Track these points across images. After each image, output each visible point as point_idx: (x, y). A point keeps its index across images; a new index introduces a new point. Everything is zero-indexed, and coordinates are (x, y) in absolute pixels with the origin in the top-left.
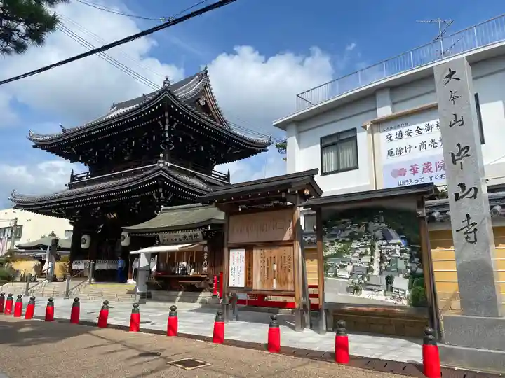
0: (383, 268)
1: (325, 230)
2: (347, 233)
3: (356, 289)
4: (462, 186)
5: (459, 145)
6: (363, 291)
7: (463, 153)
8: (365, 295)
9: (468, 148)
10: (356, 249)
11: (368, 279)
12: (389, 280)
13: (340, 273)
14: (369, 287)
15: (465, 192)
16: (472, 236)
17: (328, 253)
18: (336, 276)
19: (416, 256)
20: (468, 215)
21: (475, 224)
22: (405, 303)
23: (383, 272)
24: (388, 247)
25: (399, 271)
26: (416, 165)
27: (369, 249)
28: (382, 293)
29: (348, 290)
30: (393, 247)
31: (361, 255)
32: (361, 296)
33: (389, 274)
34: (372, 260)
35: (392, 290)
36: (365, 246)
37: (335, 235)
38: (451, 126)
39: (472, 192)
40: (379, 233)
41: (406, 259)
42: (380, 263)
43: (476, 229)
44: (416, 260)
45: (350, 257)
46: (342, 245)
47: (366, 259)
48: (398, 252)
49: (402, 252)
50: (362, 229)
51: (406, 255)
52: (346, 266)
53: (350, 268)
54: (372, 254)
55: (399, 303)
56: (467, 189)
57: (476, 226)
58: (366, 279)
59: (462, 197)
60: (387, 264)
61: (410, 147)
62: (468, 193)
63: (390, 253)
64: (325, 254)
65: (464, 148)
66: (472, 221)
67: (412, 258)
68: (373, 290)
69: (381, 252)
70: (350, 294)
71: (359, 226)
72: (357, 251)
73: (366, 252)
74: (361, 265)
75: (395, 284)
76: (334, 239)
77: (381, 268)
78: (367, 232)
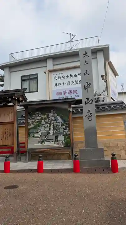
0: (54, 132)
1: (29, 116)
2: (39, 118)
3: (43, 142)
4: (88, 99)
5: (87, 83)
6: (45, 142)
7: (89, 86)
8: (46, 144)
9: (90, 84)
10: (43, 125)
11: (48, 137)
12: (57, 137)
13: (36, 135)
14: (48, 140)
16: (90, 118)
17: (31, 127)
18: (34, 137)
19: (67, 127)
20: (89, 110)
21: (91, 113)
22: (63, 146)
23: (54, 134)
24: (57, 124)
25: (60, 133)
26: (66, 91)
27: (49, 125)
28: (53, 142)
29: (39, 142)
30: (59, 124)
31: (45, 127)
32: (44, 145)
33: (56, 134)
34: (50, 129)
35: (57, 141)
36: (47, 123)
37: (34, 119)
38: (85, 75)
40: (53, 118)
41: (63, 128)
42: (53, 130)
43: (91, 116)
44: (68, 128)
45: (40, 128)
46: (37, 123)
47: (47, 129)
49: (62, 125)
50: (46, 116)
52: (39, 132)
53: (40, 133)
54: (50, 127)
55: (60, 146)
57: (92, 114)
58: (47, 137)
59: (87, 103)
60: (56, 130)
61: (64, 83)
62: (90, 101)
63: (57, 126)
64: (29, 127)
65: (89, 84)
66: (90, 113)
67: (66, 127)
68: (50, 142)
69: (53, 126)
70: (40, 144)
71: (45, 115)
72: (43, 126)
73: (47, 126)
74: (45, 132)
76: (33, 121)
77: (53, 132)
78: (48, 117)
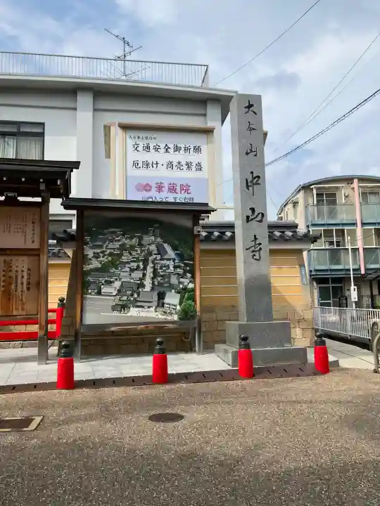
0: (156, 283)
1: (88, 239)
2: (117, 245)
3: (123, 307)
4: (253, 210)
5: (252, 173)
6: (132, 309)
7: (255, 180)
8: (134, 312)
9: (259, 177)
10: (128, 263)
11: (138, 295)
12: (161, 296)
13: (105, 290)
14: (139, 304)
15: (255, 216)
16: (257, 254)
17: (91, 267)
18: (99, 293)
19: (190, 272)
20: (255, 236)
21: (260, 244)
22: (176, 318)
23: (156, 288)
24: (162, 262)
25: (171, 287)
27: (141, 264)
28: (153, 309)
29: (114, 308)
30: (168, 263)
31: (132, 270)
32: (129, 314)
33: (162, 290)
34: (144, 275)
35: (163, 306)
36: (138, 260)
37: (101, 247)
38: (247, 154)
39: (259, 218)
40: (153, 247)
41: (178, 274)
42: (153, 279)
43: (260, 249)
44: (189, 275)
45: (117, 272)
46: (110, 259)
47: (138, 274)
48: (171, 268)
49: (175, 267)
50: (135, 241)
51: (180, 271)
52: (113, 282)
53: (117, 284)
54: (145, 269)
55: (169, 318)
56: (256, 214)
57: (261, 246)
58: (136, 296)
59: (252, 219)
60: (159, 279)
61: (157, 163)
62: (257, 216)
63: (164, 268)
64: (87, 268)
65: (256, 177)
66: (258, 242)
67: (185, 272)
68: (143, 307)
69: (154, 267)
70: (116, 314)
71: (131, 238)
72: (127, 265)
73: (138, 266)
74: (132, 281)
75: (167, 300)
76: (99, 251)
77: (153, 283)
78: (140, 245)
